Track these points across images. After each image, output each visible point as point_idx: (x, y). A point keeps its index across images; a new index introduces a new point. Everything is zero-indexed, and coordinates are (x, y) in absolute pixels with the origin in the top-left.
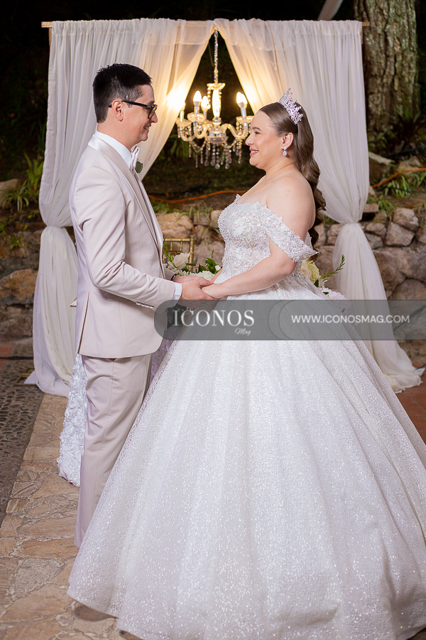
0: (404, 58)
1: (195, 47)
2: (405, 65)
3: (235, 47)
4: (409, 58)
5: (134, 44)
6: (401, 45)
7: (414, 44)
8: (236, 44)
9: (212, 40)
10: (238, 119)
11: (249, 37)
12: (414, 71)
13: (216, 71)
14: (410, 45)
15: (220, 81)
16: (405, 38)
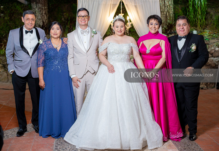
0: (170, 7)
1: (116, 4)
2: (170, 9)
3: (126, 4)
4: (171, 7)
5: (100, 4)
6: (169, 3)
7: (172, 3)
8: (127, 3)
9: (120, 3)
10: (128, 23)
11: (130, 2)
12: (172, 10)
13: (121, 11)
14: (171, 3)
15: (122, 13)
16: (170, 1)
